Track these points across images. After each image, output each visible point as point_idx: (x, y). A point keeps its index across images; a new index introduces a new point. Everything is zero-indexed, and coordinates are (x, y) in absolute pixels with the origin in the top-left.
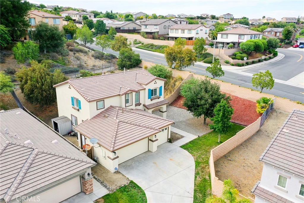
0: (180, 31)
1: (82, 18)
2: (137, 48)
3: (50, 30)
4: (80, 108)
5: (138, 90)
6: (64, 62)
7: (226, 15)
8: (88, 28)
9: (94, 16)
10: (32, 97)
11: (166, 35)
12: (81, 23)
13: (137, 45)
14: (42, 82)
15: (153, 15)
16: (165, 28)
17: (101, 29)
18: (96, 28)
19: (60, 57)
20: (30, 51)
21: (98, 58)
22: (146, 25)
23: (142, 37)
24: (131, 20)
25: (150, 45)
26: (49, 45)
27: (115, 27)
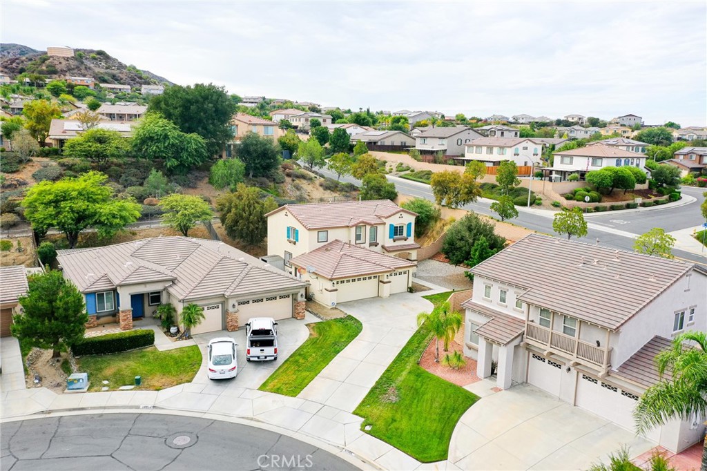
0: (484, 149)
1: (309, 123)
2: (401, 177)
3: (261, 143)
4: (297, 240)
5: (375, 224)
6: (277, 191)
7: (624, 118)
8: (317, 142)
9: (333, 120)
10: (235, 231)
11: (458, 156)
12: (308, 133)
13: (403, 173)
14: (250, 212)
15: (457, 116)
16: (459, 144)
17: (341, 144)
18: (333, 143)
19: (272, 184)
20: (234, 171)
21: (329, 189)
22: (425, 138)
23: (413, 159)
24: (399, 129)
25: (425, 173)
26: (258, 166)
27: (367, 141)
